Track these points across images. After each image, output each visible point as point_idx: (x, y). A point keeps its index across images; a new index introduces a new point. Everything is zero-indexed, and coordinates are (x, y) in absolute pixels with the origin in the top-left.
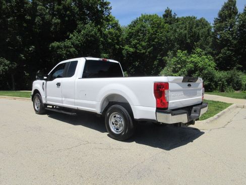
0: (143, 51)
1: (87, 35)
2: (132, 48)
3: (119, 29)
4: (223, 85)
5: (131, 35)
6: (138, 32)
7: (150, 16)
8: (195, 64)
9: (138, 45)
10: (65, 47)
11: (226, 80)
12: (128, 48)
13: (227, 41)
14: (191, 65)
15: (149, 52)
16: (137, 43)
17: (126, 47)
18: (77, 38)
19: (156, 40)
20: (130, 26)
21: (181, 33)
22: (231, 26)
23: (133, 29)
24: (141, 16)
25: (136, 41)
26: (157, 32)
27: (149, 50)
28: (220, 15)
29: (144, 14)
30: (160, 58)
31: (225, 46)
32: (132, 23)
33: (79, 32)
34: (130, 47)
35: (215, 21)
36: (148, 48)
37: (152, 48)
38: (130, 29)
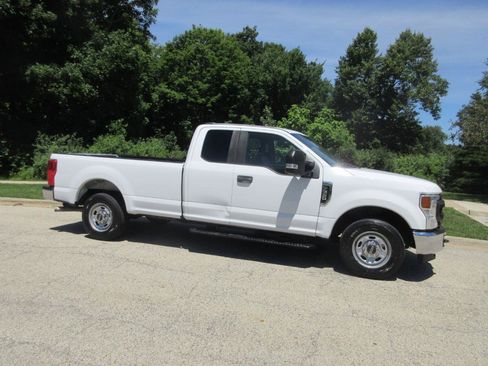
0: (201, 100)
1: (117, 57)
2: (177, 91)
5: (172, 64)
6: (190, 60)
7: (212, 31)
9: (191, 87)
10: (66, 78)
12: (168, 91)
13: (361, 98)
15: (212, 103)
16: (187, 83)
17: (163, 87)
18: (94, 60)
19: (227, 81)
20: (169, 46)
22: (368, 74)
23: (177, 54)
24: (192, 29)
25: (186, 78)
26: (230, 67)
27: (213, 99)
28: (350, 53)
29: (197, 26)
31: (358, 106)
32: (175, 39)
33: (98, 47)
34: (172, 89)
35: (340, 63)
36: (211, 96)
37: (220, 95)
38: (171, 51)
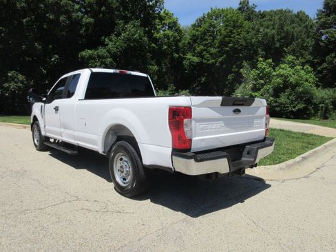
0: (212, 61)
1: (128, 40)
2: (197, 56)
3: (178, 31)
4: (327, 109)
5: (195, 39)
6: (204, 33)
7: (223, 10)
8: (285, 78)
9: (205, 52)
10: (99, 57)
11: (332, 102)
12: (191, 57)
14: (279, 80)
15: (220, 63)
16: (202, 50)
17: (189, 56)
18: (115, 43)
19: (230, 45)
20: (194, 26)
21: (267, 34)
23: (197, 30)
24: (210, 11)
25: (202, 47)
26: (232, 33)
27: (220, 60)
29: (214, 8)
30: (237, 70)
32: (197, 21)
34: (194, 56)
35: (318, 15)
36: (219, 57)
37: (225, 56)
38: (194, 30)
